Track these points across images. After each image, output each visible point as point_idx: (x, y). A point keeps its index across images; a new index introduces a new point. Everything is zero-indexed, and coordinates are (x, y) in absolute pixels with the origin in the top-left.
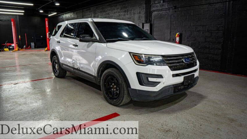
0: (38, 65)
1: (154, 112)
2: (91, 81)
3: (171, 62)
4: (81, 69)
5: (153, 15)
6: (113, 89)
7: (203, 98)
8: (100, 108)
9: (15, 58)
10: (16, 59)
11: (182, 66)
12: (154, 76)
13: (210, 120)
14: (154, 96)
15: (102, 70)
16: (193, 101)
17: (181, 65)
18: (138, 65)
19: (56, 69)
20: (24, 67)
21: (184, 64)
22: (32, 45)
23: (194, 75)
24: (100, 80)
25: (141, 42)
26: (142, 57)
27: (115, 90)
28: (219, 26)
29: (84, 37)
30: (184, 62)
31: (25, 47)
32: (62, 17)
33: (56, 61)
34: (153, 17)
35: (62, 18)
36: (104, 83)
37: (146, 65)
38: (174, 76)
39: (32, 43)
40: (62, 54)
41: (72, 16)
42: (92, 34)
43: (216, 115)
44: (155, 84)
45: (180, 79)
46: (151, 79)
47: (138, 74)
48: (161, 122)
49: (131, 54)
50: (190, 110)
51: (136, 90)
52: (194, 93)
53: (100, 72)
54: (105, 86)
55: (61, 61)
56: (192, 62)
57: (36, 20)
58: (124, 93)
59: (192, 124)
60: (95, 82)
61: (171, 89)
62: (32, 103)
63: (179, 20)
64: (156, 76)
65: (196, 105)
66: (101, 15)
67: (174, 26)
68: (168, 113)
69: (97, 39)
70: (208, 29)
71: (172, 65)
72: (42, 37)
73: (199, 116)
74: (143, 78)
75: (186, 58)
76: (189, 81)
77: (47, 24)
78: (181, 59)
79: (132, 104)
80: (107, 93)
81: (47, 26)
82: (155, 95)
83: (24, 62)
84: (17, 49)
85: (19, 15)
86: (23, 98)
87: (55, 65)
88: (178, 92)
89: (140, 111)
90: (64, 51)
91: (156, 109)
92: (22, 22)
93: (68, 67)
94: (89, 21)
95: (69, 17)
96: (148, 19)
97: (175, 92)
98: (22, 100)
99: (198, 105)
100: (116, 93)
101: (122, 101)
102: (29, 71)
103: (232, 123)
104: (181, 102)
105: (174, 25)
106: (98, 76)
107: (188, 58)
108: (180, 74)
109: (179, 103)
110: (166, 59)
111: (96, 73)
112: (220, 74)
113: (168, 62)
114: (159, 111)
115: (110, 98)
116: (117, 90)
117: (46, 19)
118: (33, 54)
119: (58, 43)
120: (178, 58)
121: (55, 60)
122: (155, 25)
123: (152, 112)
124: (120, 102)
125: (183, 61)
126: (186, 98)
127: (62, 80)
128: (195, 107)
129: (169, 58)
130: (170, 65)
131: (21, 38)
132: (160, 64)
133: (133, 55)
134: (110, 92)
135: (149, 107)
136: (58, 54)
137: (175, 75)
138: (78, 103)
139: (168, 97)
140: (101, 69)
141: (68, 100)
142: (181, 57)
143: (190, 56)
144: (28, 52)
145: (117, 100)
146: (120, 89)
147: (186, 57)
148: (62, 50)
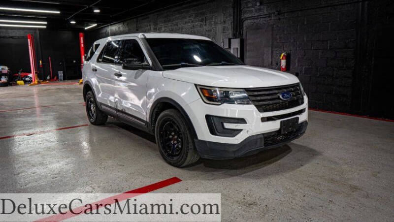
0: (67, 105)
1: (234, 176)
2: (140, 129)
3: (259, 98)
4: (127, 111)
5: (244, 26)
6: (172, 142)
7: (316, 155)
8: (152, 170)
9: (33, 96)
10: (35, 96)
11: (278, 105)
12: (233, 121)
13: (320, 188)
14: (234, 152)
15: (156, 112)
16: (299, 160)
17: (276, 104)
18: (208, 104)
19: (92, 112)
20: (45, 109)
21: (281, 101)
22: (59, 75)
23: (298, 118)
24: (154, 127)
25: (216, 68)
26: (215, 91)
27: (176, 142)
28: (347, 42)
29: (130, 61)
30: (281, 99)
31: (48, 78)
32: (105, 30)
33: (92, 99)
34: (245, 28)
35: (106, 33)
36: (160, 132)
37: (220, 103)
38: (264, 120)
39: (59, 72)
40: (100, 89)
41: (121, 29)
42: (142, 57)
43: (332, 180)
44: (234, 133)
45: (275, 126)
46: (227, 126)
47: (208, 117)
48: (244, 191)
49: (198, 87)
50: (291, 173)
51: (205, 142)
52: (301, 146)
53: (154, 115)
54: (161, 136)
55: (98, 100)
56: (295, 98)
57: (67, 35)
58: (188, 147)
59: (290, 195)
60: (147, 131)
61: (259, 141)
62: (51, 163)
63: (285, 33)
64: (236, 121)
65: (302, 165)
66: (165, 27)
67: (278, 43)
68: (257, 177)
69: (149, 65)
70: (330, 46)
71: (261, 103)
72: (75, 62)
73: (304, 182)
74: (217, 124)
75: (285, 93)
76: (290, 129)
77: (82, 42)
78: (276, 94)
79: (202, 165)
80: (164, 148)
81: (82, 45)
82: (234, 150)
83: (46, 101)
84: (36, 82)
85: (39, 29)
86: (38, 156)
87: (90, 105)
88: (271, 144)
89: (213, 174)
90: (101, 84)
91: (238, 171)
92: (44, 39)
93: (109, 109)
94: (139, 37)
95: (116, 29)
96: (238, 32)
97: (266, 144)
98: (37, 159)
99: (307, 166)
100: (178, 147)
101: (186, 159)
102: (51, 115)
103: (354, 193)
104: (279, 161)
105: (278, 41)
106: (152, 122)
107: (288, 93)
108: (274, 116)
109: (277, 162)
110: (251, 93)
111: (148, 117)
112: (351, 117)
113: (254, 98)
114: (242, 175)
115: (169, 155)
116: (178, 142)
117: (81, 34)
118: (60, 89)
119: (95, 72)
120: (271, 92)
121: (90, 98)
122: (249, 41)
123: (232, 176)
124: (182, 160)
125: (279, 97)
126: (289, 155)
127: (101, 128)
128: (300, 169)
129: (256, 93)
130: (257, 103)
131: (42, 65)
132: (243, 101)
133: (201, 89)
134: (169, 146)
135: (228, 169)
136: (94, 88)
137: (266, 119)
138: (121, 163)
139: (256, 153)
140: (156, 110)
141: (106, 159)
142: (276, 91)
143: (293, 89)
144: (52, 87)
145: (179, 158)
146: (182, 140)
147: (285, 90)
148: (99, 82)
